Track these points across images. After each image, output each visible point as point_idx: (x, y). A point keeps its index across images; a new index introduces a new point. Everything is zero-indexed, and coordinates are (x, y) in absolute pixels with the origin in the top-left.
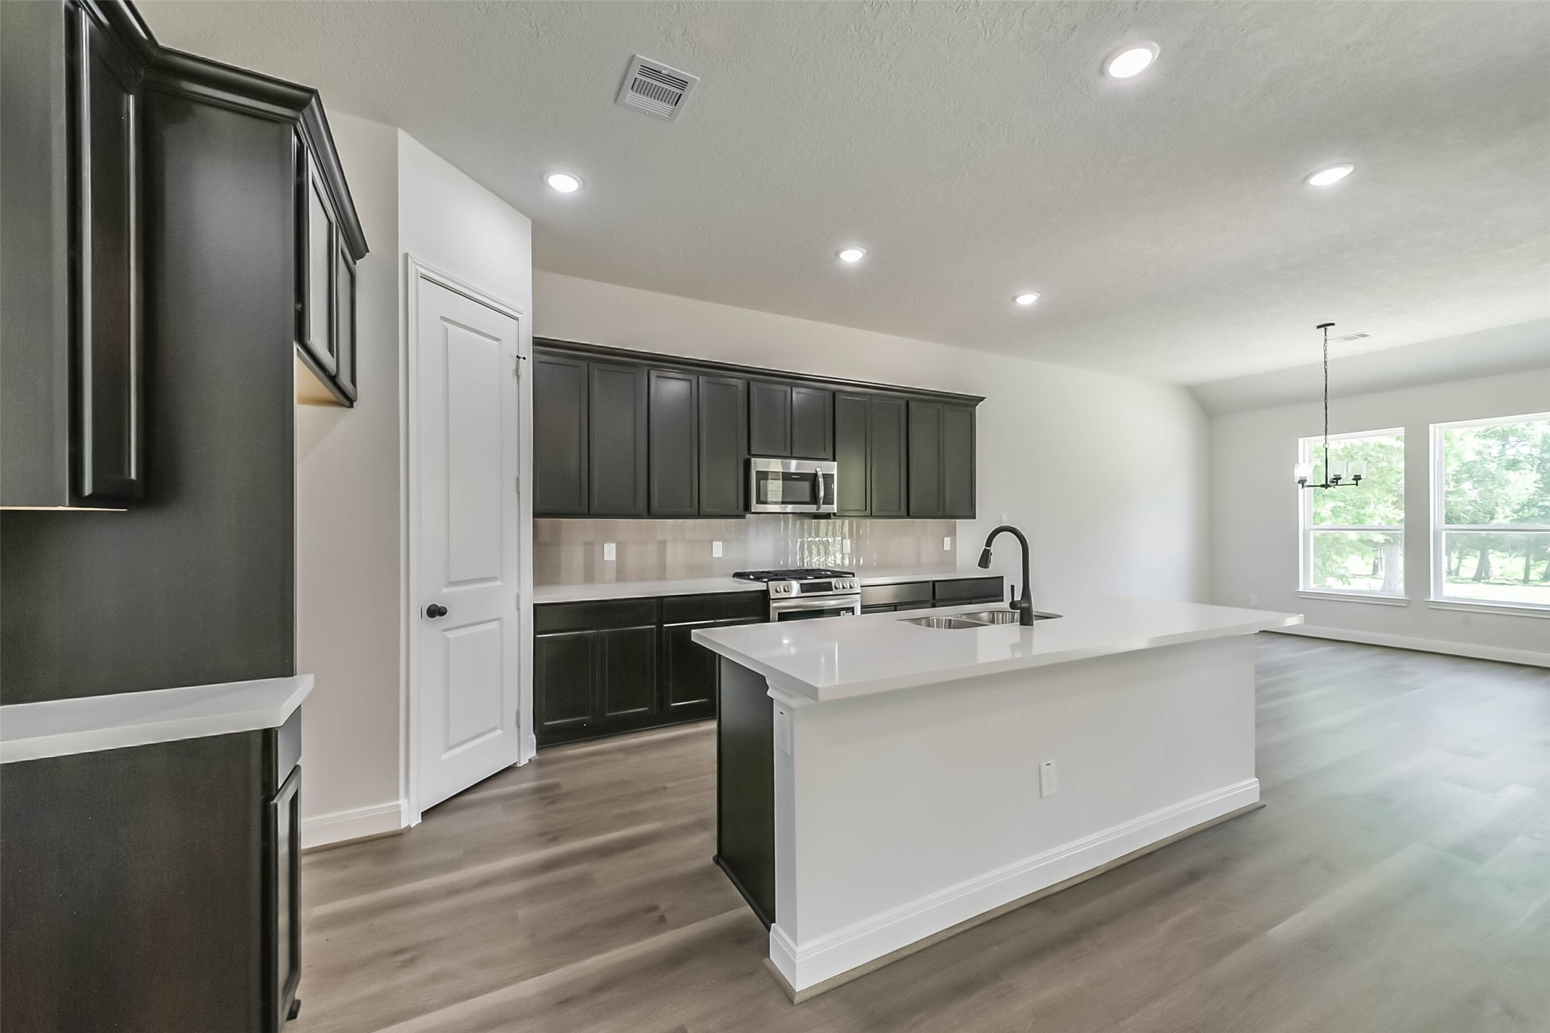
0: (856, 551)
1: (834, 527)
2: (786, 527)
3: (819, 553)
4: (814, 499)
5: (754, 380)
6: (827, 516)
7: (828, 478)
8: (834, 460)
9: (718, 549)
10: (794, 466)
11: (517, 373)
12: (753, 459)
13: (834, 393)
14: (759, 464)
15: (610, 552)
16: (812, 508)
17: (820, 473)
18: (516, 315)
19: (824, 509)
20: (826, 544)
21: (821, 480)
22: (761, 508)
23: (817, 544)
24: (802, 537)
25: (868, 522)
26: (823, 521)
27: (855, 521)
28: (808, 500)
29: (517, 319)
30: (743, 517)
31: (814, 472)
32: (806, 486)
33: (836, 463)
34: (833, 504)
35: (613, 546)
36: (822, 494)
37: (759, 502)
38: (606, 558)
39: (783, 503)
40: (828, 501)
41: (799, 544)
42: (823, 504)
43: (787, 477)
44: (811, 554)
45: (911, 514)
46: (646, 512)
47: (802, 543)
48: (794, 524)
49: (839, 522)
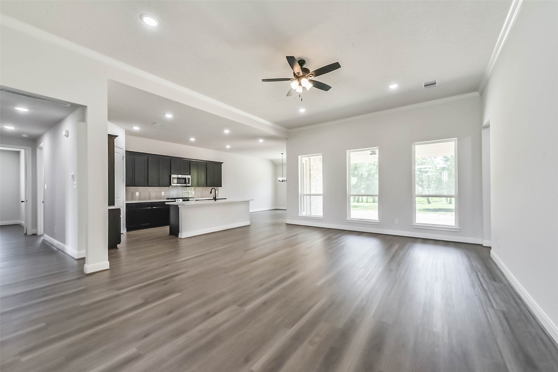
0: (195, 193)
1: (190, 189)
2: (179, 189)
3: (187, 194)
4: (185, 183)
5: (172, 158)
6: (188, 186)
7: (189, 179)
8: (190, 175)
9: (163, 193)
10: (180, 176)
11: (123, 159)
12: (172, 175)
13: (190, 161)
14: (173, 176)
15: (137, 194)
16: (185, 185)
17: (187, 178)
18: (123, 148)
19: (188, 185)
20: (188, 192)
21: (187, 179)
22: (173, 185)
23: (186, 192)
24: (183, 191)
25: (198, 187)
26: (187, 187)
27: (195, 187)
28: (184, 183)
29: (123, 149)
30: (170, 186)
31: (185, 177)
32: (184, 180)
33: (190, 176)
34: (189, 184)
35: (138, 193)
36: (187, 182)
37: (173, 183)
38: (137, 195)
39: (177, 184)
40: (189, 183)
41: (182, 192)
42: (188, 184)
43: (178, 178)
44: (185, 195)
45: (207, 186)
46: (147, 185)
47: (183, 192)
48: (181, 188)
49: (191, 187)
